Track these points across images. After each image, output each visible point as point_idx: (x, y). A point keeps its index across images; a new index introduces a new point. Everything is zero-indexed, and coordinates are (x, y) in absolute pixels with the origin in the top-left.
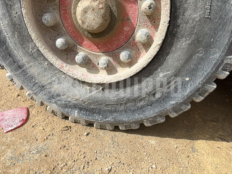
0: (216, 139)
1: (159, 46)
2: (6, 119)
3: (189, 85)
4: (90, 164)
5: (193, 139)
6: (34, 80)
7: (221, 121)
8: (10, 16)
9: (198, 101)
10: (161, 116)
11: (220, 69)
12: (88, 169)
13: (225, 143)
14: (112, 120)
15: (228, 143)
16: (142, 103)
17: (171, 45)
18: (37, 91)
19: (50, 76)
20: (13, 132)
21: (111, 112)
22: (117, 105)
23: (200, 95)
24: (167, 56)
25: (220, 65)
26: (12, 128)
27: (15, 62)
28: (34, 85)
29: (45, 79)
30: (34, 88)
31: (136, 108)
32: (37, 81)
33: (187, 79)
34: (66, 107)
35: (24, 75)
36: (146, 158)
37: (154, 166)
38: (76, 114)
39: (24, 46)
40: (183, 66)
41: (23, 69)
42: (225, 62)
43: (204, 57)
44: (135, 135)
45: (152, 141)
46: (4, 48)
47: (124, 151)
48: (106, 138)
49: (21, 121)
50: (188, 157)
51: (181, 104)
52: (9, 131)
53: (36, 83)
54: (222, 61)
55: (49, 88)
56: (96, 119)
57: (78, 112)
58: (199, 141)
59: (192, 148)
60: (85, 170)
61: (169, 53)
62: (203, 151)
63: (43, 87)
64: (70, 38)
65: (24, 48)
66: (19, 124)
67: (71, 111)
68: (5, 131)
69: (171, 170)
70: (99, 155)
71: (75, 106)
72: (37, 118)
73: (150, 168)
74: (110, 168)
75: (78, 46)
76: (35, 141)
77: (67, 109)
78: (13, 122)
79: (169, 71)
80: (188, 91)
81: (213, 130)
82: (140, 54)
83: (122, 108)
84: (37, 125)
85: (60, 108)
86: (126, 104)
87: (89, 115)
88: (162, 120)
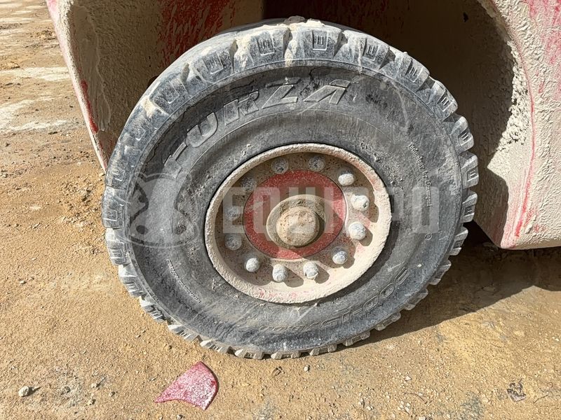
0: (460, 312)
1: (384, 244)
2: (190, 390)
3: (423, 271)
4: (337, 405)
5: (434, 324)
6: (216, 322)
7: (456, 282)
8: (185, 255)
9: (435, 284)
10: (395, 314)
11: (452, 248)
12: (339, 412)
13: (470, 314)
14: (336, 339)
15: (475, 313)
16: (371, 306)
17: (396, 237)
18: (222, 335)
19: (242, 310)
20: (215, 404)
21: (332, 329)
22: (339, 317)
23: (436, 278)
24: (392, 249)
25: (451, 244)
26: (210, 399)
27: (187, 307)
28: (217, 329)
29: (236, 316)
30: (218, 333)
31: (364, 314)
32: (220, 322)
33: (420, 265)
34: (269, 342)
35: (202, 320)
36: (394, 371)
37: (408, 378)
38: (285, 347)
39: (204, 285)
40: (412, 255)
41: (199, 313)
42: (455, 240)
43: (433, 240)
44: (366, 345)
45: (389, 345)
46: (171, 295)
47: (364, 372)
48: (334, 365)
49: (213, 385)
50: (438, 350)
51: (418, 294)
52: (208, 405)
53: (220, 325)
54: (453, 241)
55: (241, 326)
56: (315, 344)
57: (287, 344)
58: (442, 324)
59: (438, 336)
60: (337, 415)
61: (394, 245)
62: (451, 335)
63: (231, 326)
64: (259, 253)
65: (204, 287)
66: (214, 391)
67: (277, 345)
68: (204, 408)
69: (428, 375)
70: (339, 390)
71: (281, 338)
72: (226, 372)
73: (405, 382)
74: (362, 400)
75: (272, 259)
76: (251, 404)
77: (271, 345)
78: (203, 390)
79: (398, 263)
80: (424, 277)
81: (452, 300)
82: (354, 248)
83: (346, 319)
84: (235, 382)
85: (261, 346)
86: (350, 313)
87: (303, 343)
88: (398, 318)
